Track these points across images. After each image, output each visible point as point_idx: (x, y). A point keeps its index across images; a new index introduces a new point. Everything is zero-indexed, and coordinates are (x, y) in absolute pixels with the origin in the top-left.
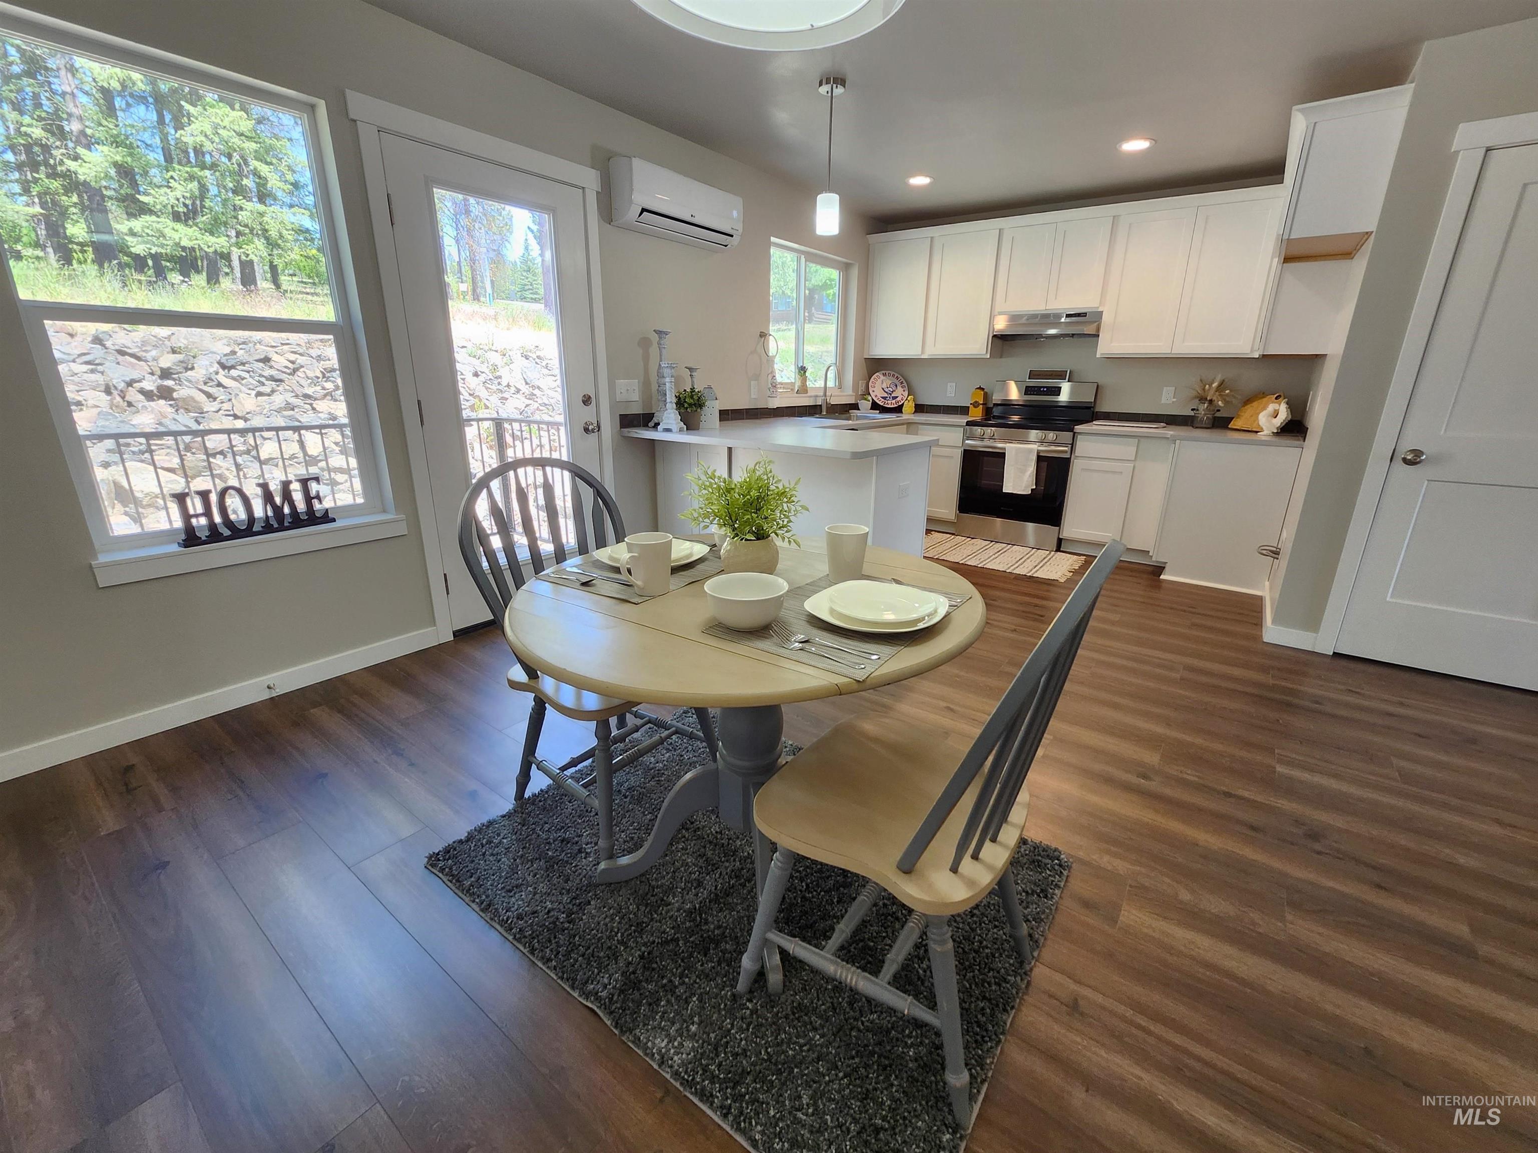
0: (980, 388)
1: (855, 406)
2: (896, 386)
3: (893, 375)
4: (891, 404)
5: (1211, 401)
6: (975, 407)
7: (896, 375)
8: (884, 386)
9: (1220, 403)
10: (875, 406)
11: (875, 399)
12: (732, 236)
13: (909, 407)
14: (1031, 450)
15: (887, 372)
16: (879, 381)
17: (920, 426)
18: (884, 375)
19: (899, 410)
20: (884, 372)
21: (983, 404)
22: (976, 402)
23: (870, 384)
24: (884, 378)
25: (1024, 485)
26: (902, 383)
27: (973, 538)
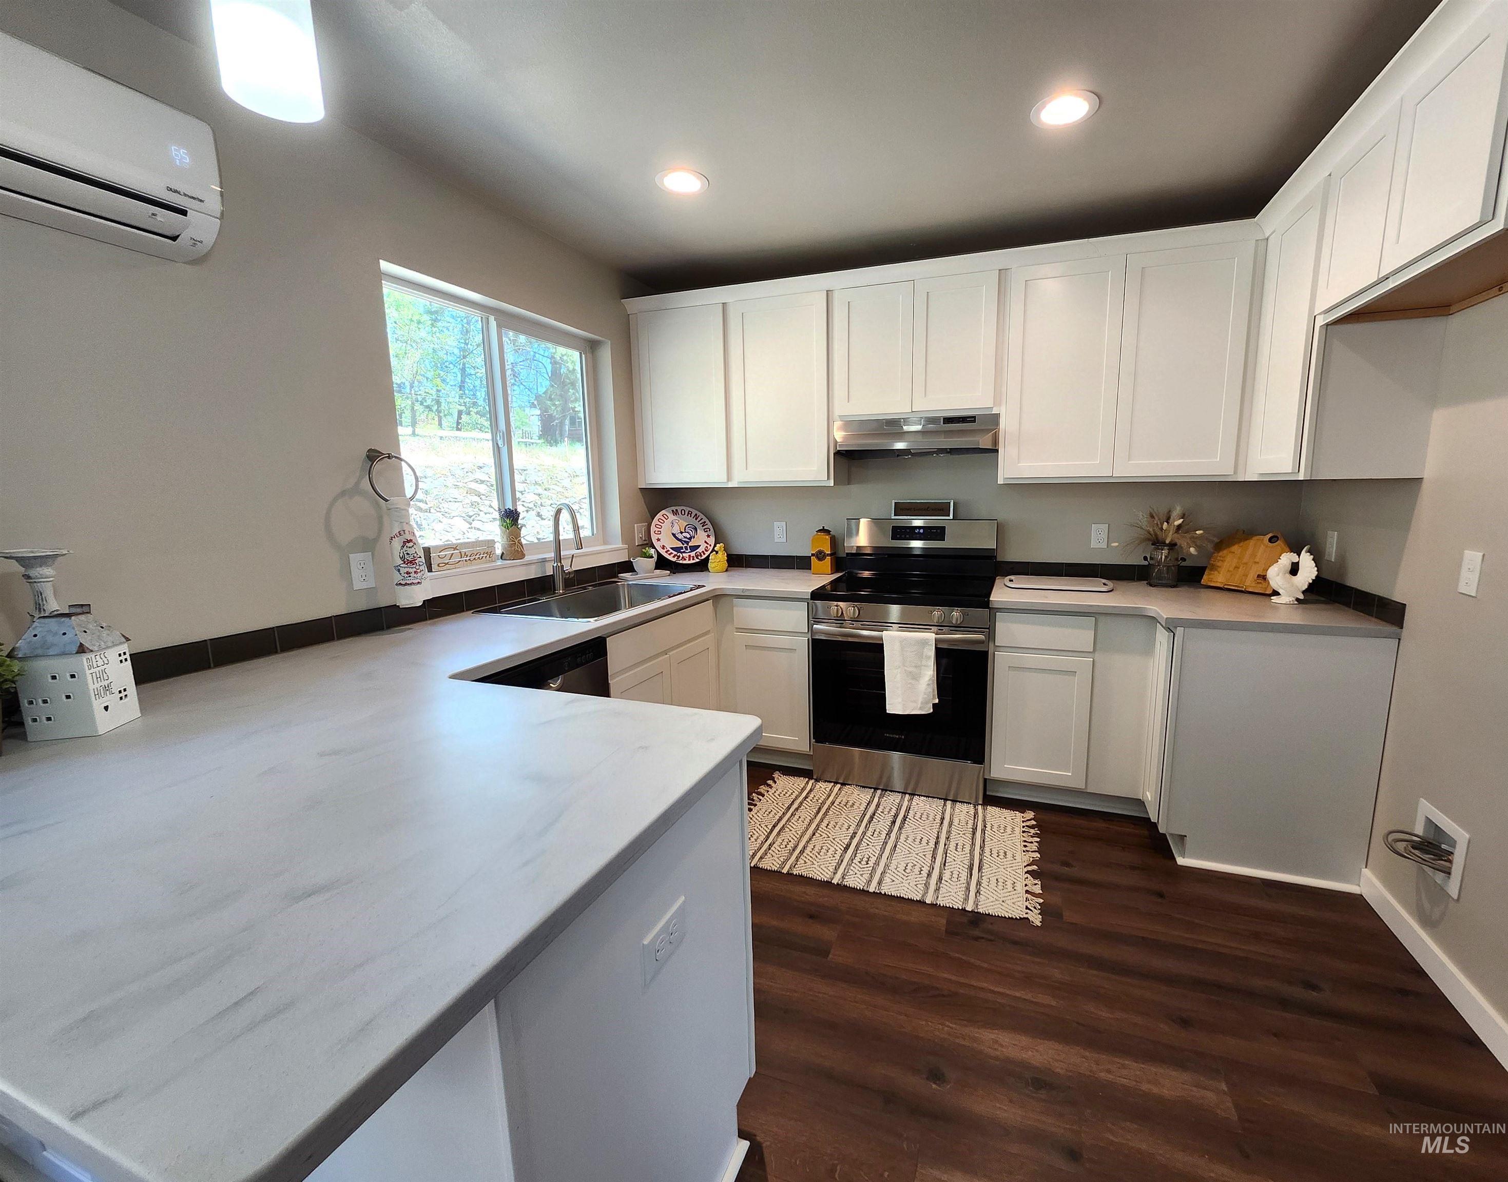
0: (824, 531)
1: (627, 567)
2: (696, 529)
3: (690, 513)
4: (688, 558)
5: (1172, 546)
6: (820, 559)
7: (694, 512)
8: (676, 530)
9: (1192, 550)
10: (662, 563)
11: (663, 552)
12: (184, 213)
13: (718, 561)
14: (924, 643)
15: (679, 508)
16: (667, 523)
17: (736, 601)
18: (675, 513)
19: (702, 566)
20: (674, 508)
21: (831, 555)
22: (820, 552)
23: (653, 528)
24: (675, 517)
25: (920, 700)
26: (704, 524)
27: (843, 784)
